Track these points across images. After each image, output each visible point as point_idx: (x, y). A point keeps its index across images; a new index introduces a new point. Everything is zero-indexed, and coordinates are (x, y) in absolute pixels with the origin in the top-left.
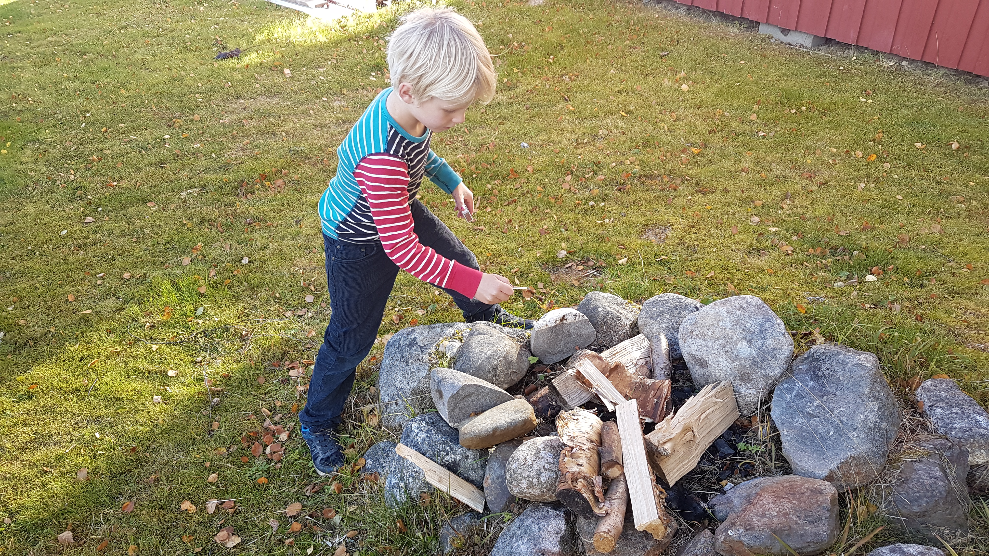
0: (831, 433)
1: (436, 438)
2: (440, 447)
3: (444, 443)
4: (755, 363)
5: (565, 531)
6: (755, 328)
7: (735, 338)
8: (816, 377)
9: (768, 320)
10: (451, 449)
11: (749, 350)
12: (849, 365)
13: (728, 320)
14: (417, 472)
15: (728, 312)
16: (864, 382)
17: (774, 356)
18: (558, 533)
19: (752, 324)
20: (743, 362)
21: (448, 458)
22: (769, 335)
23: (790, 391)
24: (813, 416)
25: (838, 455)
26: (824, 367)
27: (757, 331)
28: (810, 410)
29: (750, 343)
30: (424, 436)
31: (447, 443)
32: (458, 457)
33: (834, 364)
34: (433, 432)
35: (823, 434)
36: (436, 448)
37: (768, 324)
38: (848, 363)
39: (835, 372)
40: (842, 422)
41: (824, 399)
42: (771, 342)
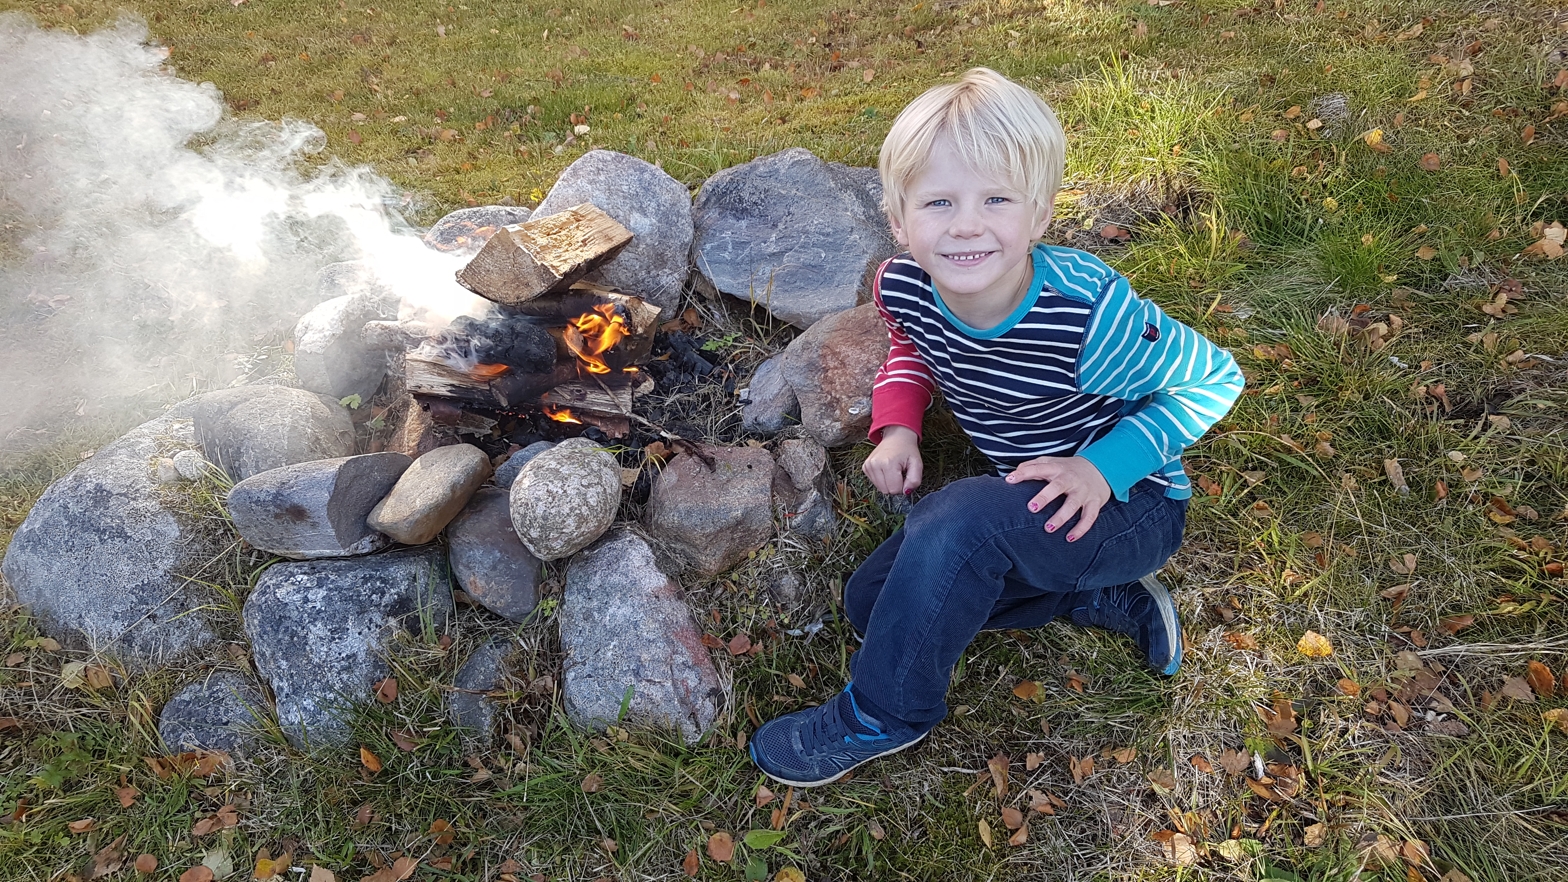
0: (823, 255)
1: (347, 581)
2: (365, 591)
3: (366, 580)
4: (664, 236)
5: (654, 553)
6: (635, 187)
7: (621, 213)
8: (741, 212)
9: (643, 171)
10: (384, 581)
11: (647, 221)
12: (783, 171)
13: (597, 192)
14: (348, 657)
15: (590, 183)
16: (820, 177)
17: (678, 214)
18: (648, 563)
19: (628, 184)
20: (648, 241)
21: (386, 599)
22: (657, 188)
23: (722, 247)
24: (782, 253)
25: (852, 271)
26: (745, 195)
27: (641, 192)
28: (773, 249)
29: (643, 212)
30: (322, 593)
31: (371, 577)
32: (402, 587)
33: (758, 183)
34: (332, 577)
35: (813, 263)
36: (358, 596)
37: (647, 176)
38: (777, 170)
39: (766, 191)
40: (828, 235)
41: (781, 226)
42: (666, 197)
